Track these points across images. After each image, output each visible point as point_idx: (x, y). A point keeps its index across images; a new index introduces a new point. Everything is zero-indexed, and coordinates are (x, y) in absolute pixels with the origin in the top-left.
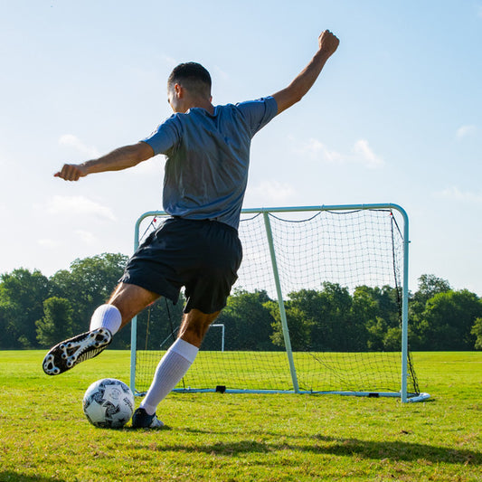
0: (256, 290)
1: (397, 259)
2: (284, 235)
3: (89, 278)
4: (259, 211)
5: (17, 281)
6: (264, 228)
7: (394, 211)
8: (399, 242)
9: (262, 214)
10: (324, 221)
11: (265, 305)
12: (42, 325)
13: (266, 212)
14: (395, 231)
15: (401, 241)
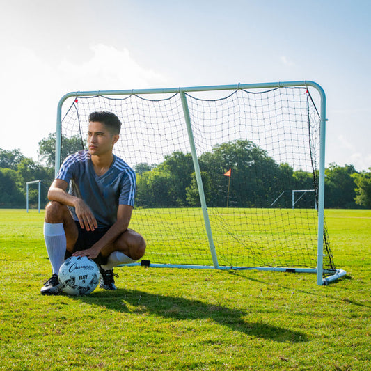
0: (346, 165)
1: (313, 137)
2: (201, 115)
3: (225, 156)
4: (177, 91)
5: (175, 160)
6: (181, 108)
7: (310, 88)
8: (316, 120)
9: (179, 94)
10: (241, 101)
11: (352, 176)
12: (190, 191)
13: (183, 92)
14: (312, 109)
15: (318, 119)
